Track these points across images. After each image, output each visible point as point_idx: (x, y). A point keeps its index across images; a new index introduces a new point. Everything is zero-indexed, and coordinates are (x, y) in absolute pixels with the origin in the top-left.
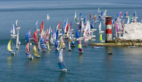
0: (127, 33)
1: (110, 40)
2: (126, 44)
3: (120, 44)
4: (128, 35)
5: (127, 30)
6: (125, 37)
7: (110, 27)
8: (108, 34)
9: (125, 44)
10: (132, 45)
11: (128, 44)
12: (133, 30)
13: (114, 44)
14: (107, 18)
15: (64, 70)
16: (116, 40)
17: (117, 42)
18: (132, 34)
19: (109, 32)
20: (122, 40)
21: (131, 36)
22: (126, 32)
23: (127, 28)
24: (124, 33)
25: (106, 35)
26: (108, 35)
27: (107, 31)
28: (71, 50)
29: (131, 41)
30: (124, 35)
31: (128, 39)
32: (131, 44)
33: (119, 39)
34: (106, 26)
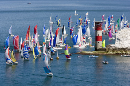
0: (120, 40)
1: (101, 48)
2: (119, 53)
3: (111, 53)
4: (121, 42)
5: (120, 37)
6: (117, 45)
7: (100, 33)
8: (98, 41)
9: (117, 53)
10: (126, 53)
11: (121, 53)
12: (126, 37)
13: (105, 53)
14: (97, 23)
15: (50, 74)
16: (107, 48)
17: (109, 50)
18: (125, 41)
19: (100, 38)
20: (114, 47)
21: (125, 44)
22: (118, 39)
23: (119, 34)
24: (116, 40)
25: (96, 42)
26: (99, 43)
27: (97, 38)
28: (59, 58)
29: (124, 49)
30: (116, 42)
31: (121, 47)
32: (124, 53)
33: (110, 47)
34: (96, 32)
